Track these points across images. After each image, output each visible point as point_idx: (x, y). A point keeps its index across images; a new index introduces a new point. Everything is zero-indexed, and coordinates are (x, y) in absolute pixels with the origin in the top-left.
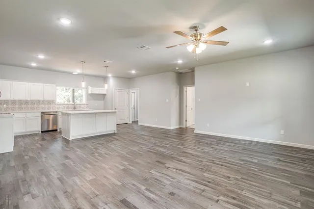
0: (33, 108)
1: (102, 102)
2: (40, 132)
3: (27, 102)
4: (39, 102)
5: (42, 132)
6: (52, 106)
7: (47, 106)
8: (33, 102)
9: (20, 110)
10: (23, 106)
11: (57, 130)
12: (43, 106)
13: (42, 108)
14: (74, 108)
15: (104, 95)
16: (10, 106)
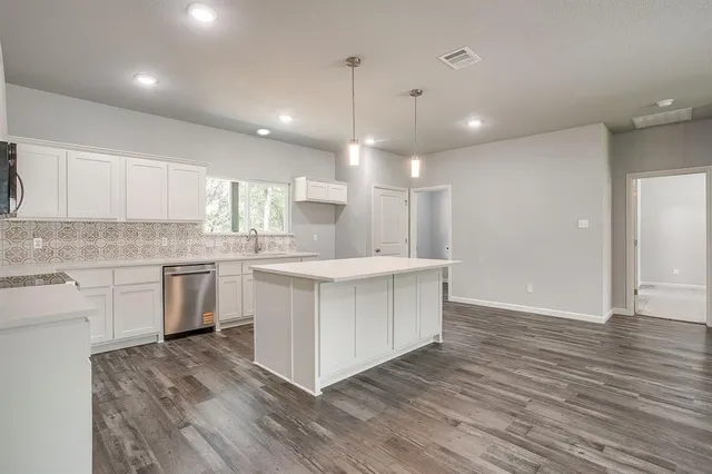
0: (130, 251)
1: (330, 229)
2: (161, 341)
3: (111, 228)
4: (151, 228)
5: (167, 338)
6: (190, 242)
7: (175, 242)
8: (131, 228)
9: (90, 257)
10: (101, 243)
11: (211, 329)
12: (165, 242)
13: (162, 250)
14: (257, 250)
15: (338, 208)
16: (56, 243)
